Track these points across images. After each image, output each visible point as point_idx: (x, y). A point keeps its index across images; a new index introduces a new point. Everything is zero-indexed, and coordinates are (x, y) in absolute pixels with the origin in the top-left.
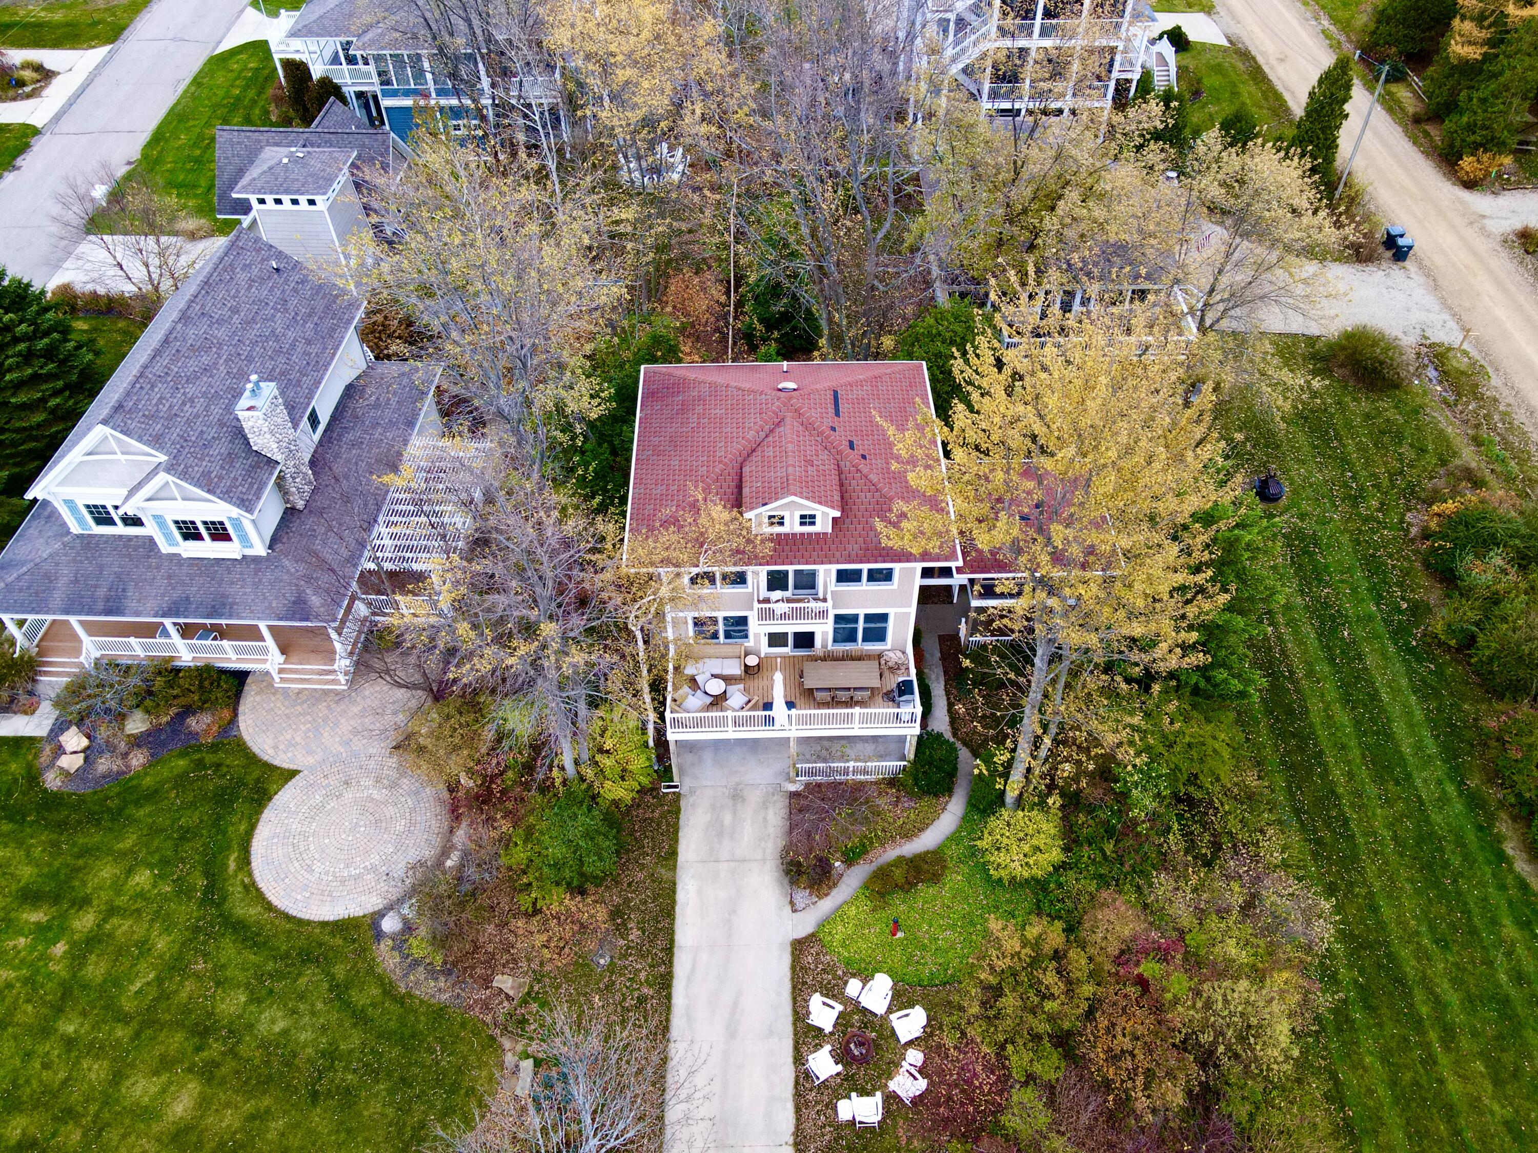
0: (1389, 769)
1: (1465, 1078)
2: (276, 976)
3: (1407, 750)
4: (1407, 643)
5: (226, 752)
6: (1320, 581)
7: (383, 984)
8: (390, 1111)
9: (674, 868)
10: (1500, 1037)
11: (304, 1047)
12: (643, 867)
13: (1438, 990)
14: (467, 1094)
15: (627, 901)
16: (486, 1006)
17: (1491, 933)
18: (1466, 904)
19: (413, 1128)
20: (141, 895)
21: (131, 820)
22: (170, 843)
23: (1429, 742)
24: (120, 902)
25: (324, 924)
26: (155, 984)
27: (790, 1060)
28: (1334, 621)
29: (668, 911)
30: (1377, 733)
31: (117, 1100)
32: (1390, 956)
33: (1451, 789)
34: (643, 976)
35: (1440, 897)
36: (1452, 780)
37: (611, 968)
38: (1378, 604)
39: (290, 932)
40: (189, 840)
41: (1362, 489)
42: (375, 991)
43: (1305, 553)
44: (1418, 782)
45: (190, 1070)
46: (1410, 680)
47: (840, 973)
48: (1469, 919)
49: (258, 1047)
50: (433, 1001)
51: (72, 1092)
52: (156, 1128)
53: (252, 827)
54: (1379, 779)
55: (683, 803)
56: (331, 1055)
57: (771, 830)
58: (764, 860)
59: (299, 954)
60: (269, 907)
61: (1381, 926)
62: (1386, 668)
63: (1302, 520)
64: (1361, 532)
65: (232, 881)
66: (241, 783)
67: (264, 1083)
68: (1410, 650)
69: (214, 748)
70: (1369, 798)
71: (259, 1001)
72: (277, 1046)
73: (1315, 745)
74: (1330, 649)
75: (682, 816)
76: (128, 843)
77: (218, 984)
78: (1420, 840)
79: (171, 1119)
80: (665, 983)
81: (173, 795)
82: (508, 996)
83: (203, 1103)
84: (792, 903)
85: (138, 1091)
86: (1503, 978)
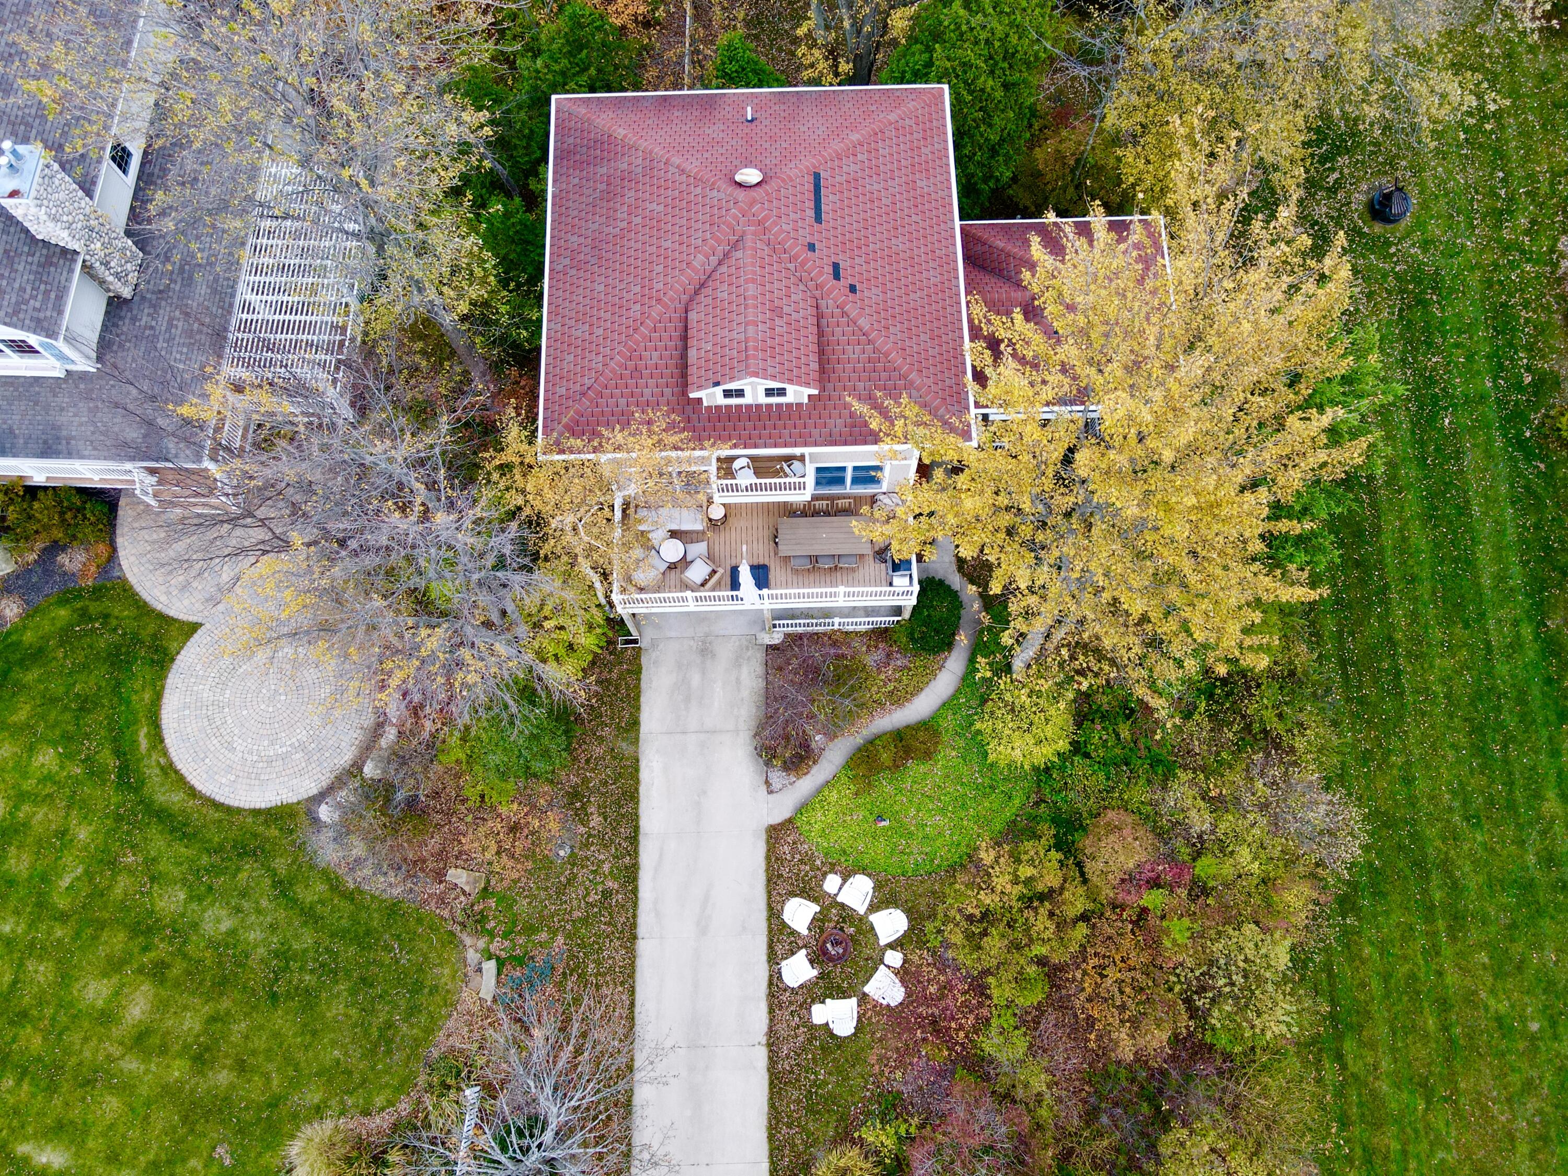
0: (1459, 607)
1: (1464, 971)
2: (213, 870)
3: (1486, 581)
4: (1520, 433)
5: (111, 599)
6: (1429, 345)
7: (329, 879)
8: (353, 1012)
9: (636, 741)
10: (1513, 926)
11: (256, 946)
12: (601, 739)
13: (1458, 874)
14: (431, 993)
15: (585, 781)
16: (441, 900)
17: (1531, 808)
18: (1510, 774)
19: (380, 1029)
20: (48, 778)
21: (22, 687)
22: (68, 716)
23: (1516, 569)
24: (28, 785)
25: (256, 812)
26: (85, 878)
27: (764, 958)
28: (1435, 404)
29: (632, 795)
30: (1455, 560)
31: (71, 1002)
32: (1415, 837)
33: (1527, 631)
34: (606, 867)
35: (1483, 767)
36: (1530, 619)
37: (572, 860)
38: (1495, 379)
39: (221, 821)
40: (89, 711)
41: (1511, 199)
42: (321, 887)
43: (1419, 302)
44: (1491, 624)
45: (140, 971)
46: (1512, 486)
47: (818, 862)
48: (1511, 792)
49: (207, 947)
50: (384, 896)
51: (23, 996)
52: (116, 1032)
53: (158, 697)
54: (1447, 621)
55: (644, 660)
56: (284, 955)
57: (745, 693)
58: (737, 731)
59: (234, 847)
60: (193, 792)
61: (1412, 801)
62: (1486, 470)
63: (1425, 250)
64: (1496, 266)
65: (146, 762)
66: (136, 640)
67: (220, 985)
68: (1520, 443)
69: (97, 593)
70: (1429, 645)
71: (200, 899)
72: (227, 946)
73: (1381, 578)
74: (1422, 443)
75: (644, 676)
76: (22, 715)
77: (153, 879)
78: (1477, 697)
79: (130, 1021)
80: (630, 875)
81: (60, 654)
82: (464, 892)
83: (161, 1006)
84: (767, 783)
85: (90, 993)
86: (1531, 859)
